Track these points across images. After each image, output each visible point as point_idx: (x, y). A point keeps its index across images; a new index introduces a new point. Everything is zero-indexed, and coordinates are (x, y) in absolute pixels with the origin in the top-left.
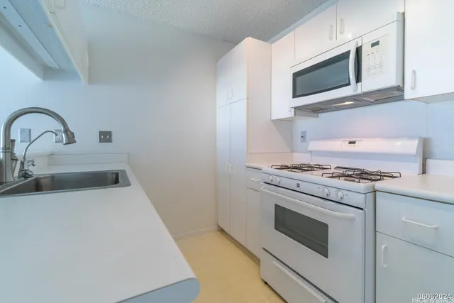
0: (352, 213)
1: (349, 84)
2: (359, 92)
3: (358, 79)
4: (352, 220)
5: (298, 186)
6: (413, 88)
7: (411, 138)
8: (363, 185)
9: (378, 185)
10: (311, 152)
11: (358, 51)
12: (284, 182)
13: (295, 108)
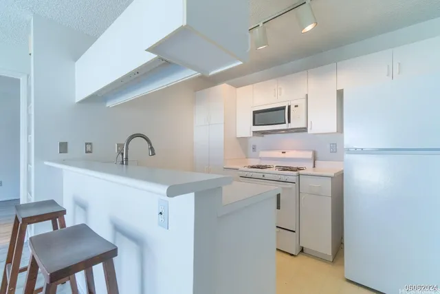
0: (290, 185)
1: (285, 123)
2: (289, 128)
3: (289, 122)
4: (290, 189)
5: (264, 176)
6: (311, 129)
7: (309, 150)
8: (295, 173)
9: (301, 172)
10: (260, 158)
11: (289, 107)
12: (255, 175)
13: (253, 132)
